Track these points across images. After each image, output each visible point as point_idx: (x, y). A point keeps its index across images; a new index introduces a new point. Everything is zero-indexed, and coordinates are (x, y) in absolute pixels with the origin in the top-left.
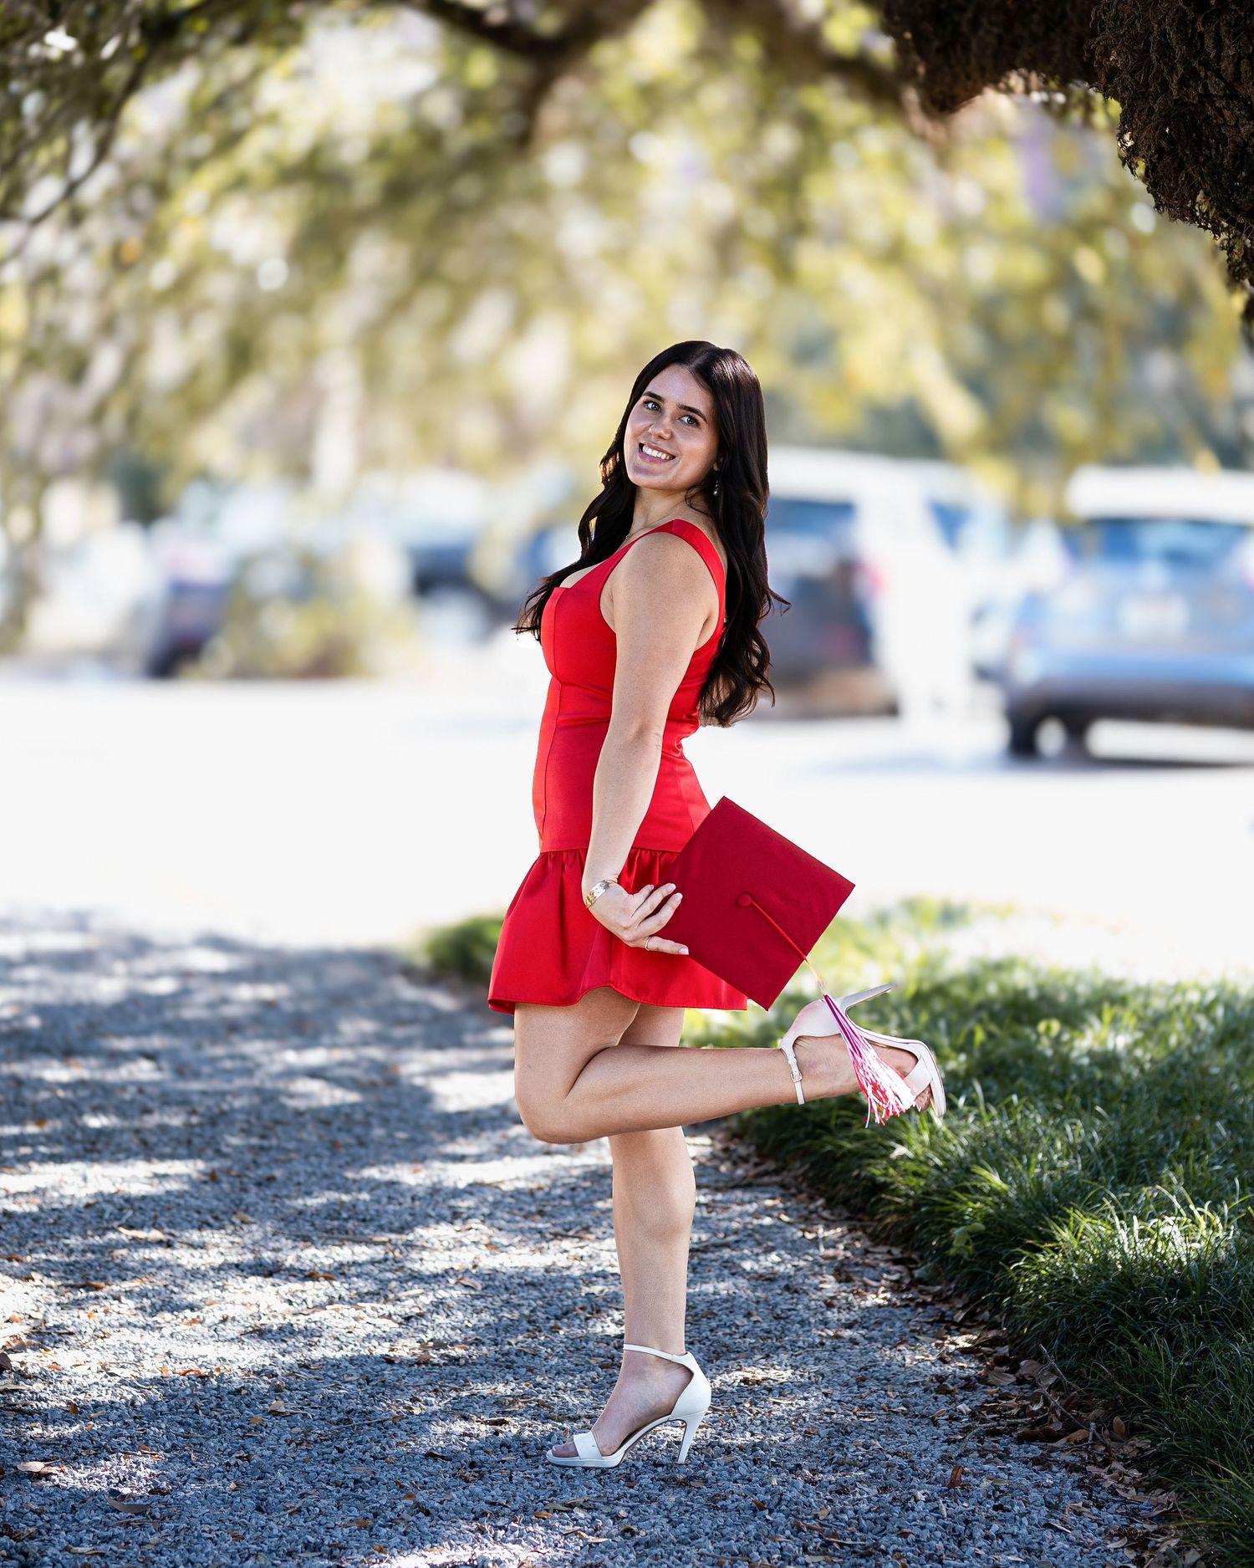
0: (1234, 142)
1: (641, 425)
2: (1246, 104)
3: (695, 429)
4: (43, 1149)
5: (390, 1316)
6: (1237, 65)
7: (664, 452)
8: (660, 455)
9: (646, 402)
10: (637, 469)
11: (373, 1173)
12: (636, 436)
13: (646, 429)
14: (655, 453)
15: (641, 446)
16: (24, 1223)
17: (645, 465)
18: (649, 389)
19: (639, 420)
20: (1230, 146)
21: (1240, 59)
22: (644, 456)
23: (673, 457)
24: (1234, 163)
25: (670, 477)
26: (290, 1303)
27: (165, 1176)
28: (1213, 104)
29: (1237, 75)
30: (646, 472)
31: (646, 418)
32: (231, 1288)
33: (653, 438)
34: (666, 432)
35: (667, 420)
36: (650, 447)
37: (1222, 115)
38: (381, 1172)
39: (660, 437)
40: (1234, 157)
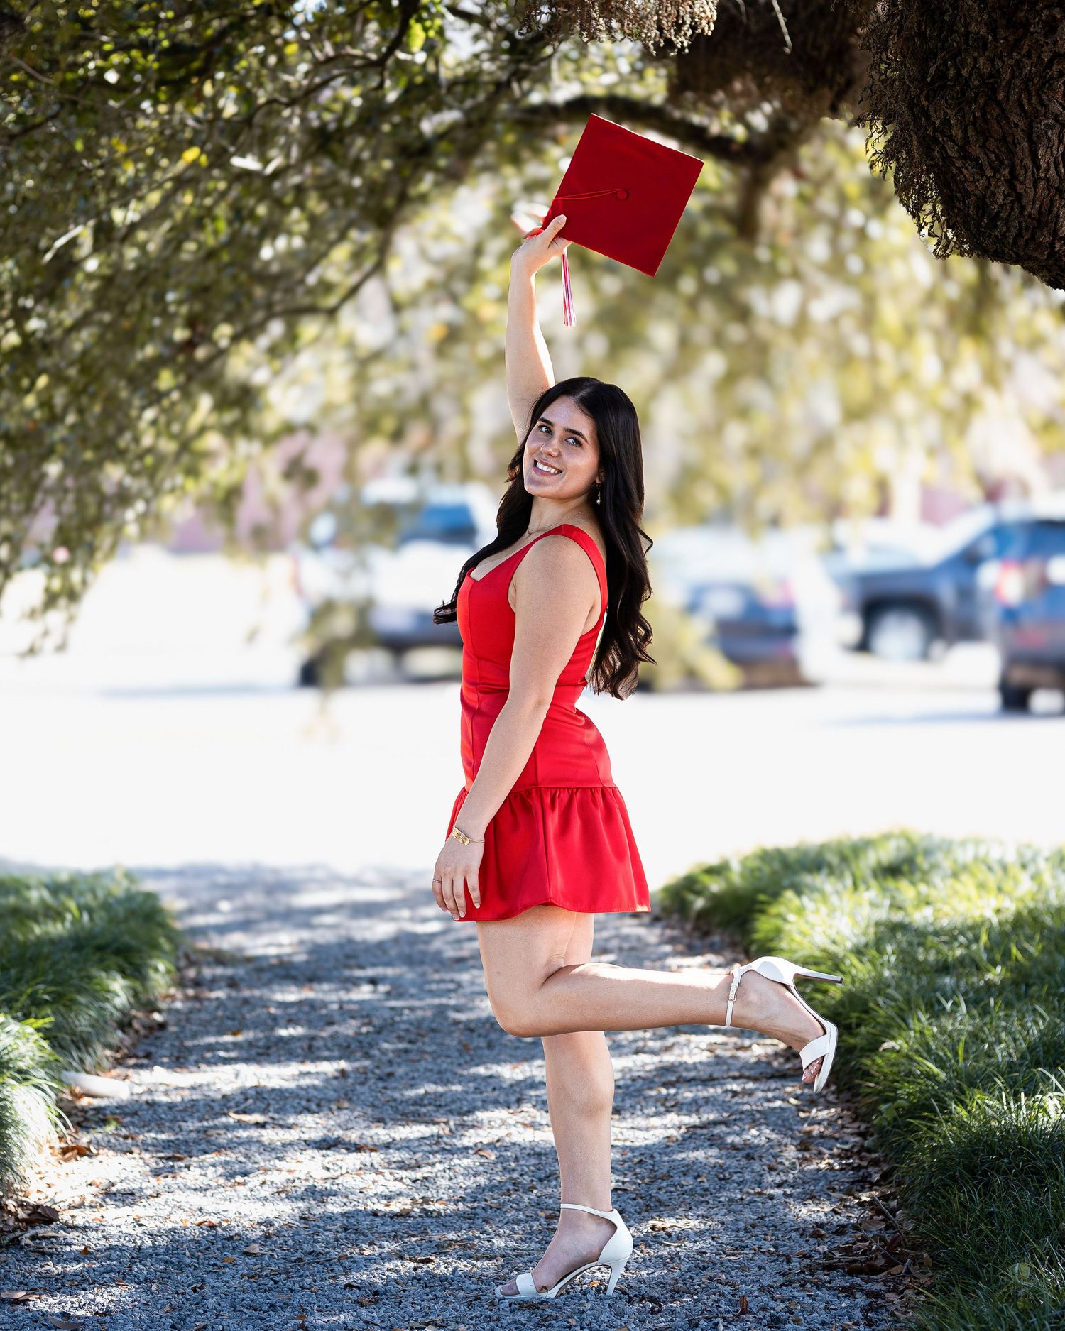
0: (974, 195)
1: (535, 445)
2: (978, 163)
3: (579, 449)
4: (222, 1054)
5: (401, 1180)
6: (965, 132)
7: (553, 467)
8: (549, 469)
9: (541, 427)
10: (532, 481)
11: (481, 1070)
12: (531, 454)
13: (539, 448)
14: (545, 468)
15: (536, 462)
16: (160, 1110)
17: (537, 477)
18: (542, 416)
19: (534, 441)
20: (973, 198)
21: (966, 126)
22: (537, 470)
23: (560, 472)
24: (977, 212)
25: (558, 488)
26: (328, 1169)
27: (308, 1073)
28: (954, 164)
29: (966, 138)
30: (538, 483)
31: (539, 439)
32: (288, 1159)
33: (544, 456)
34: (555, 451)
35: (555, 441)
36: (542, 463)
37: (962, 173)
38: (487, 1068)
39: (549, 455)
40: (977, 207)
